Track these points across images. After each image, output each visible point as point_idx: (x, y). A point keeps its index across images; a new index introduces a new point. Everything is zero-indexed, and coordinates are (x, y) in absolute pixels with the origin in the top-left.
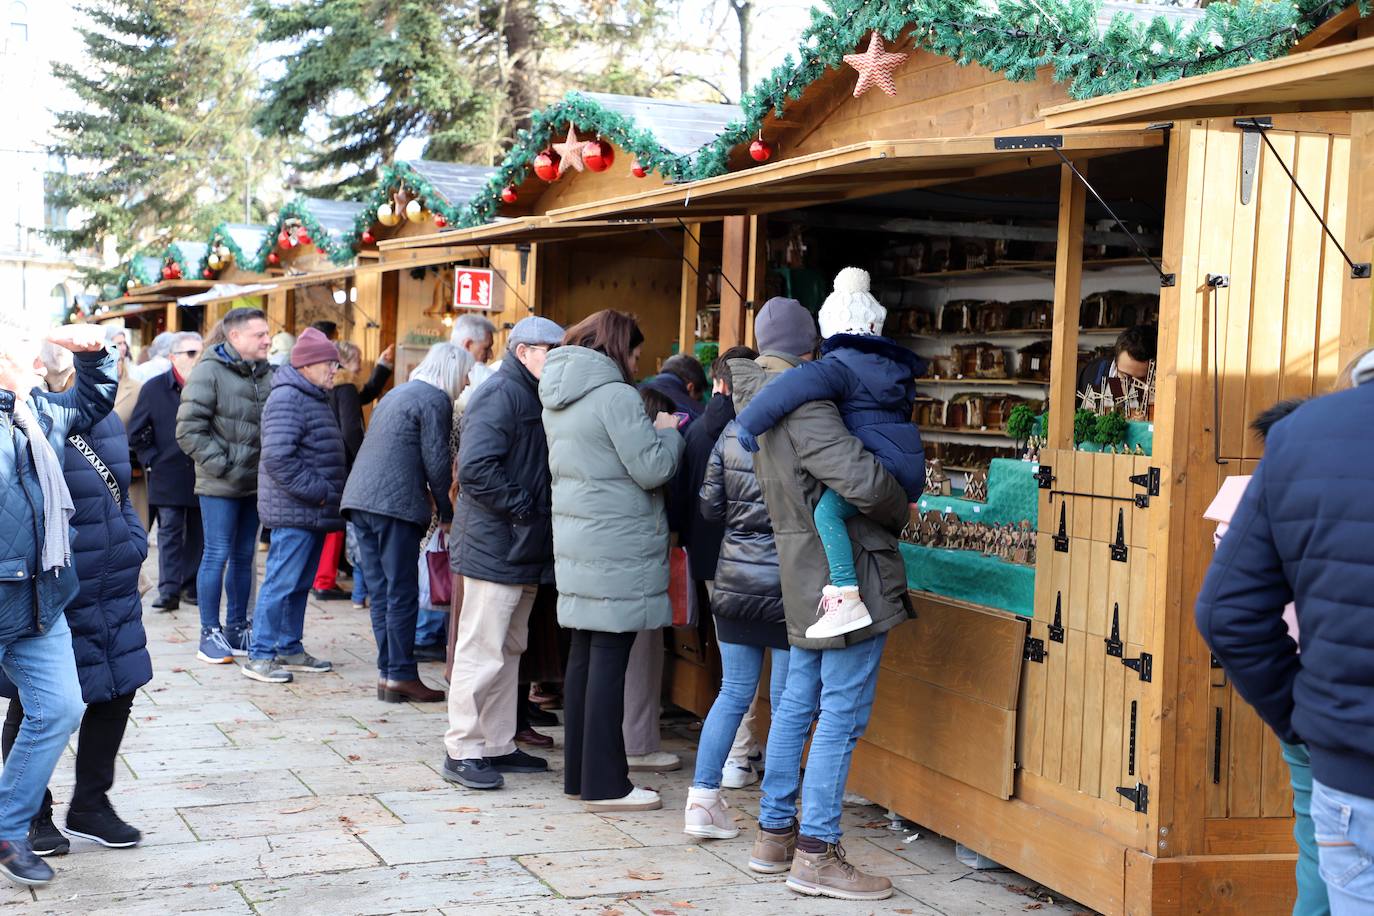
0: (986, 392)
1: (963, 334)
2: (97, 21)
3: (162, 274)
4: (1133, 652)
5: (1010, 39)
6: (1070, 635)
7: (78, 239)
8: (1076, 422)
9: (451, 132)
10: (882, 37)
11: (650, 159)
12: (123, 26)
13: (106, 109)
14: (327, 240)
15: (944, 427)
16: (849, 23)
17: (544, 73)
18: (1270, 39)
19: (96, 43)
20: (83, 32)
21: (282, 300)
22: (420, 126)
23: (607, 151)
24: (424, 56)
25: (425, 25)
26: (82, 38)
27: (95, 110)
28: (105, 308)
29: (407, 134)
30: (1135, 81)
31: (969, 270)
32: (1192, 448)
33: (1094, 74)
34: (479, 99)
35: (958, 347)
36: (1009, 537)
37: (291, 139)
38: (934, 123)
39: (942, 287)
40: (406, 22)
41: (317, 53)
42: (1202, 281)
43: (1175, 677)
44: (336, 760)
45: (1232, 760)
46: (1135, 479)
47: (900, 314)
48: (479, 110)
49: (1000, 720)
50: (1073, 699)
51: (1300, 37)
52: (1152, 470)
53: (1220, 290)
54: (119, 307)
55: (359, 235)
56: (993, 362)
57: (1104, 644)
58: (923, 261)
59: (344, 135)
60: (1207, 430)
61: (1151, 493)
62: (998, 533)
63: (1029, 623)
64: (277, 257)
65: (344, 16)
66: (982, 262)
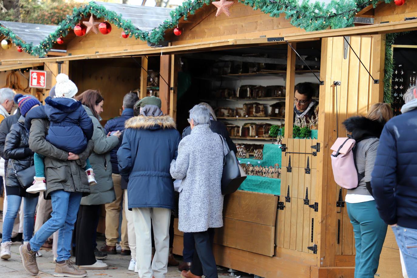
0: (257, 122)
1: (248, 99)
4: (312, 203)
5: (271, 3)
6: (293, 200)
8: (293, 130)
11: (131, 32)
15: (240, 137)
18: (349, 12)
23: (109, 26)
30: (310, 21)
31: (250, 73)
32: (330, 136)
33: (298, 17)
35: (246, 104)
36: (271, 170)
38: (244, 26)
39: (238, 80)
42: (332, 84)
43: (325, 209)
45: (343, 236)
46: (312, 147)
47: (221, 91)
49: (269, 230)
50: (294, 220)
51: (357, 12)
52: (318, 144)
53: (338, 86)
56: (260, 111)
57: (303, 201)
58: (230, 69)
60: (334, 131)
61: (317, 151)
62: (267, 169)
63: (279, 197)
66: (255, 70)
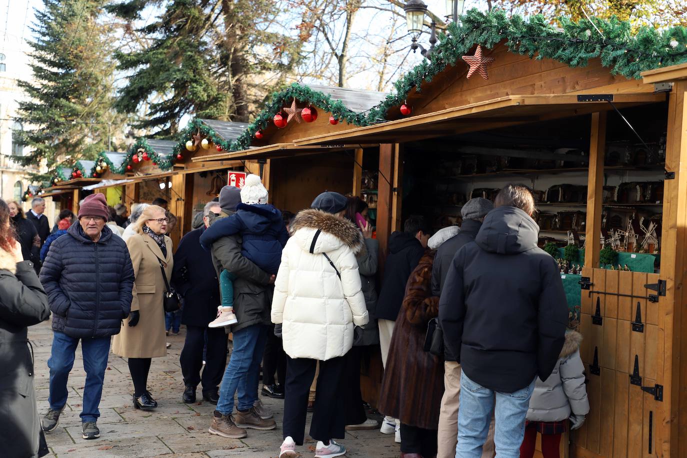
2: (39, 61)
3: (72, 175)
4: (649, 383)
5: (571, 44)
6: (604, 372)
7: (27, 161)
9: (207, 111)
10: (484, 49)
11: (341, 114)
12: (52, 64)
13: (42, 101)
14: (158, 158)
16: (462, 41)
17: (249, 85)
19: (38, 71)
20: (32, 66)
21: (133, 187)
22: (191, 108)
23: (314, 112)
24: (195, 76)
25: (195, 62)
26: (32, 68)
27: (37, 101)
28: (43, 192)
29: (185, 112)
30: (660, 64)
31: (487, 174)
33: (630, 61)
34: (220, 96)
37: (131, 115)
38: (509, 93)
39: (469, 182)
40: (187, 61)
41: (144, 75)
44: (180, 430)
46: (647, 286)
48: (220, 101)
52: (660, 281)
54: (50, 191)
55: (175, 155)
57: (628, 378)
59: (156, 112)
61: (660, 294)
64: (131, 167)
65: (157, 58)
66: (495, 170)
